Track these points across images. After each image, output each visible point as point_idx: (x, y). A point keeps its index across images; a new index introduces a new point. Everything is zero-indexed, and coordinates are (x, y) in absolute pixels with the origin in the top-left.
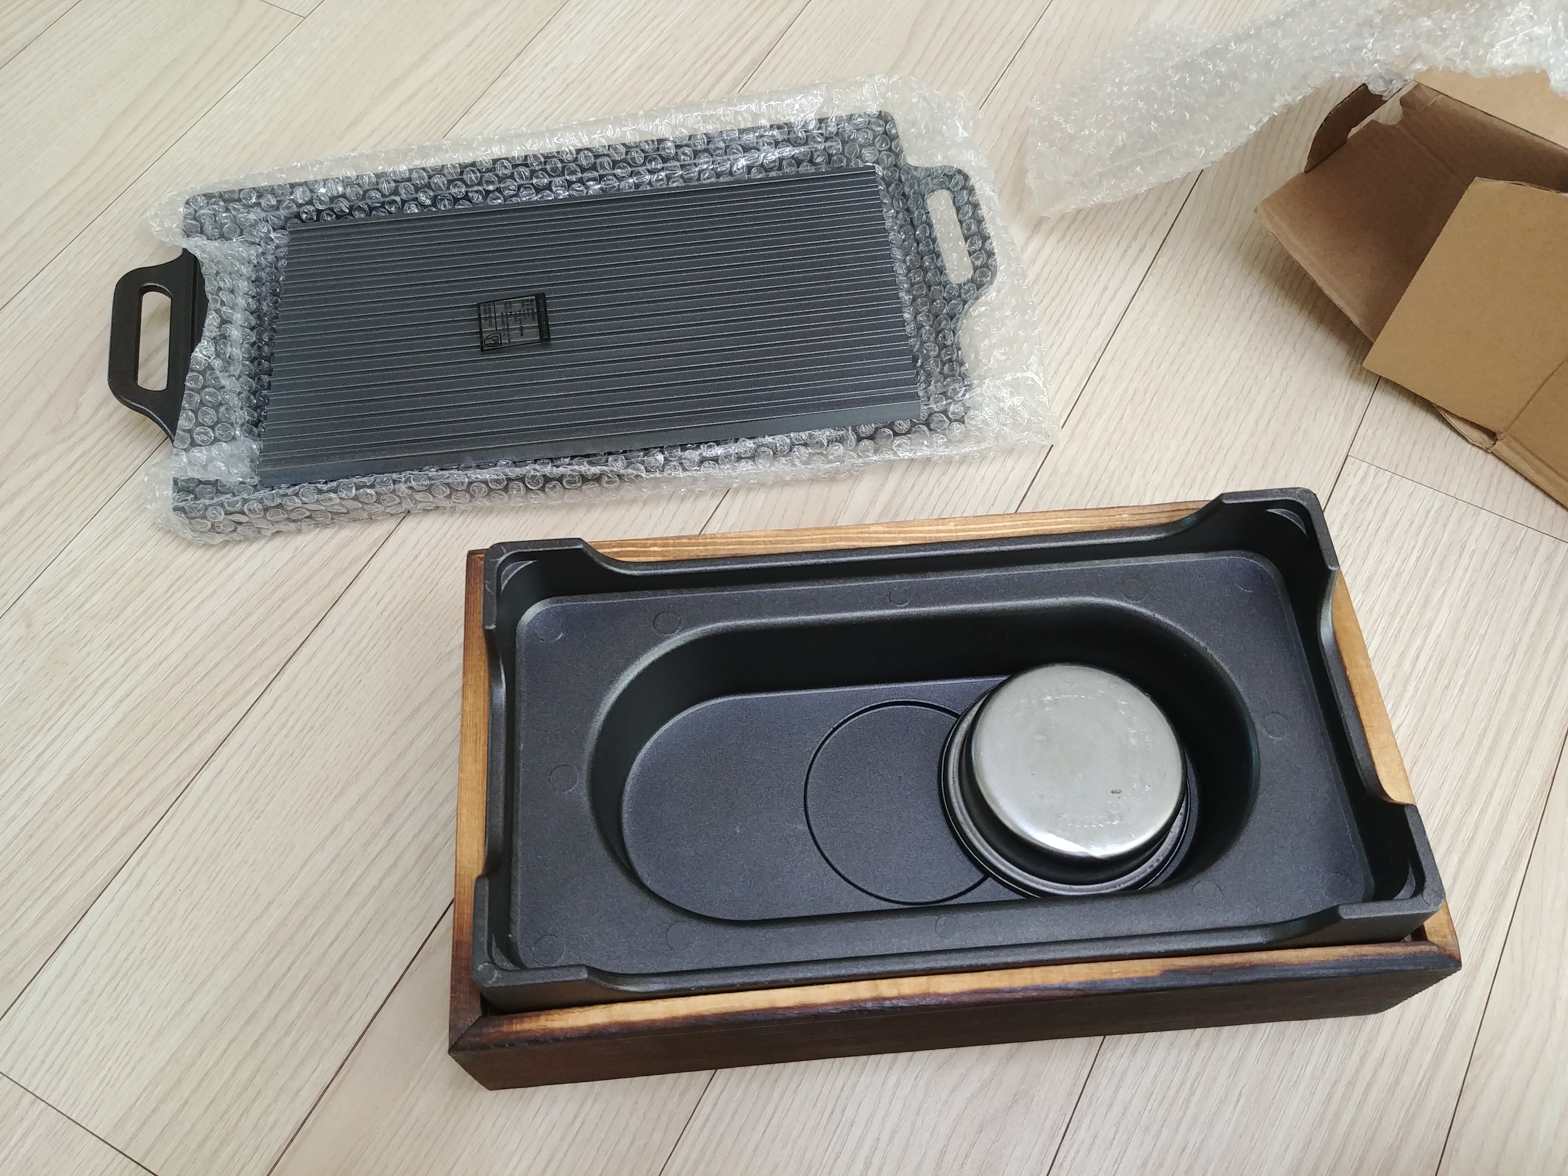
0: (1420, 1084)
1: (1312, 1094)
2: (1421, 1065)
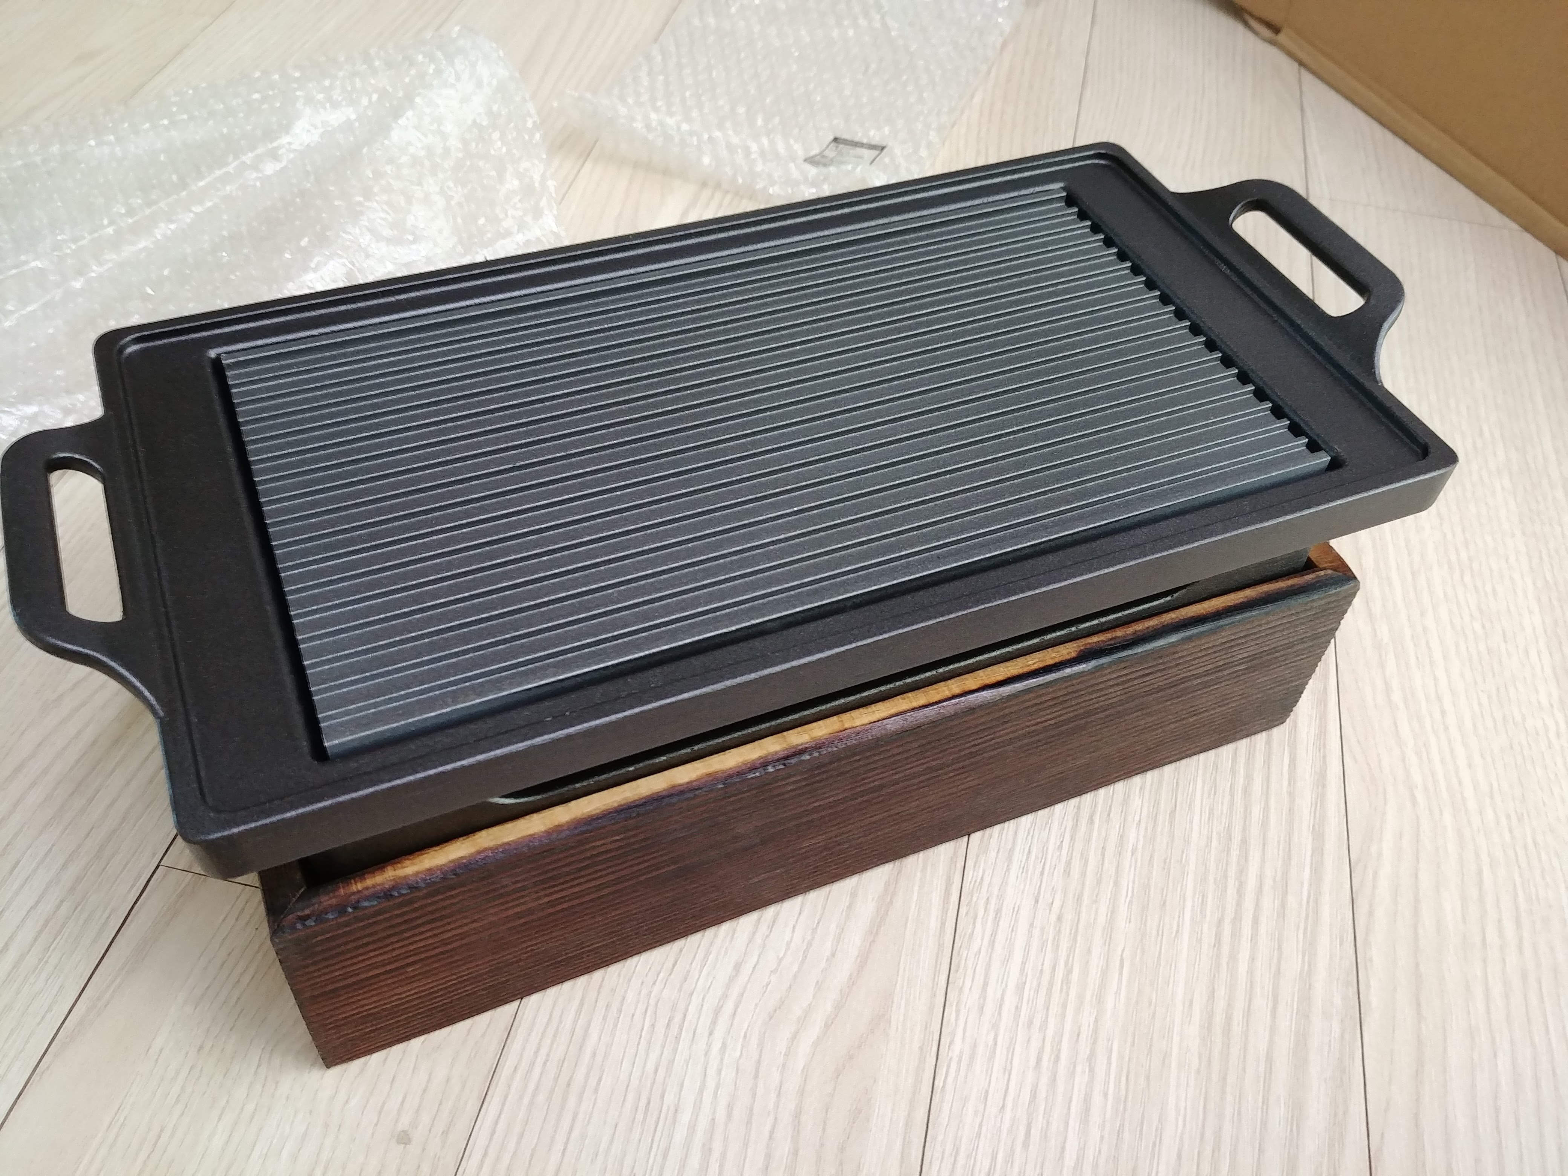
0: (1308, 902)
1: (1199, 941)
2: (1302, 883)
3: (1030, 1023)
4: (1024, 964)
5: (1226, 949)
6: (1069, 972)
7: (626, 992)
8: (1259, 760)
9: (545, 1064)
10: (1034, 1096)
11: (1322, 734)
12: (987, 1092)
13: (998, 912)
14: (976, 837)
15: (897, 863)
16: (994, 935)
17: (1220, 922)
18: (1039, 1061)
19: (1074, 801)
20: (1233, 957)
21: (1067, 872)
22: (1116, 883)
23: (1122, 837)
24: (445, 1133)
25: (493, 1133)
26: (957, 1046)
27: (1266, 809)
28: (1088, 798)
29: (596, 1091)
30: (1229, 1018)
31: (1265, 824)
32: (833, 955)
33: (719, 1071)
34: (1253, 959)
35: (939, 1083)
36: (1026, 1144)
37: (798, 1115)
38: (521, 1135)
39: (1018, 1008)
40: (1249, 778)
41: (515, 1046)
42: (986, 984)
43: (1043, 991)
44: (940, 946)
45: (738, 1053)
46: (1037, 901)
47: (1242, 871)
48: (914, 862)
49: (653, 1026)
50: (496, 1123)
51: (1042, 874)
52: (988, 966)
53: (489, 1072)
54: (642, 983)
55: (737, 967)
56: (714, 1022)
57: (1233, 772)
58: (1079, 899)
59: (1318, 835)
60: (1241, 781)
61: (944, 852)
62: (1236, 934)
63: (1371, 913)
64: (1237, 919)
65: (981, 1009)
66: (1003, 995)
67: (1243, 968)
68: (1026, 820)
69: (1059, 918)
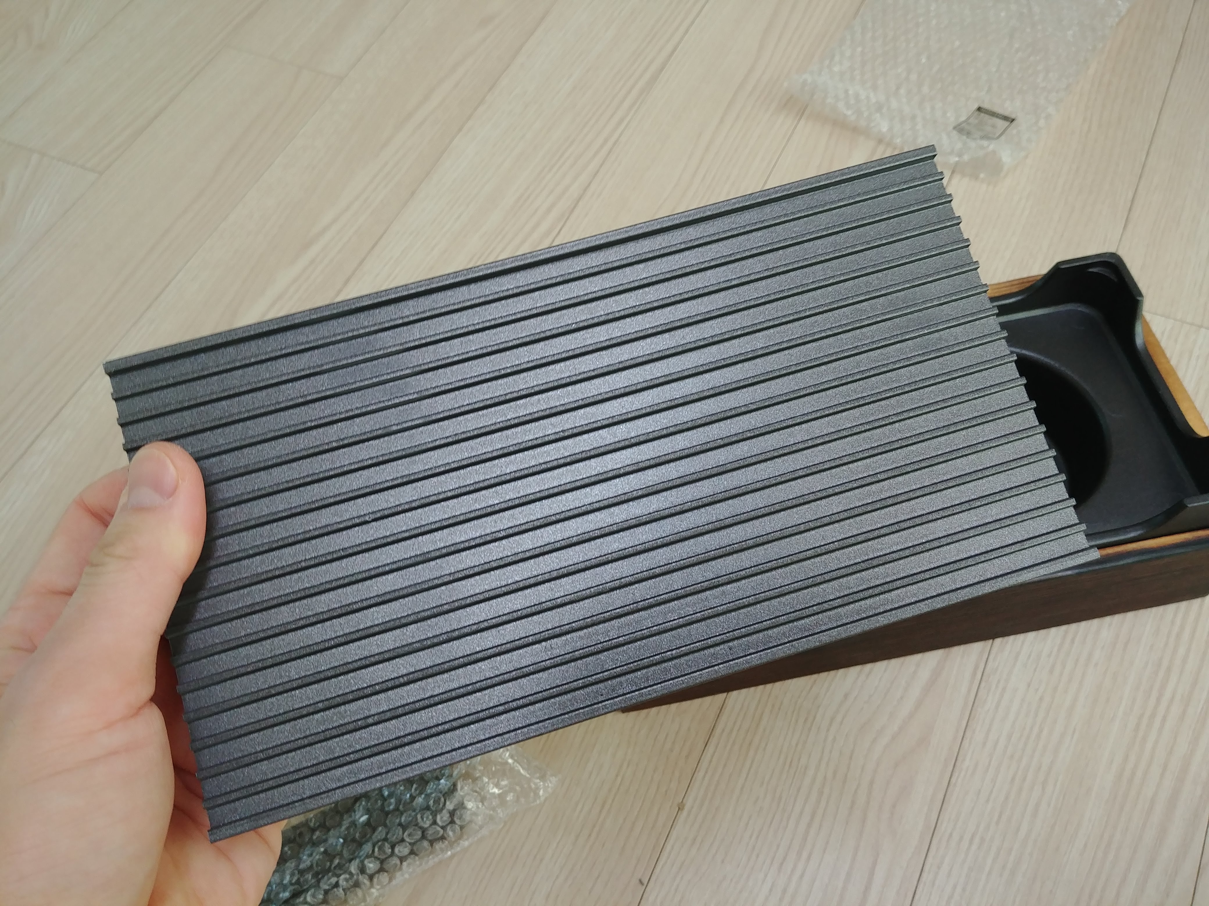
1: (1126, 725)
3: (1012, 757)
4: (1014, 722)
5: (1141, 733)
6: (1041, 731)
7: (783, 699)
9: (738, 730)
10: (1007, 798)
12: (980, 791)
13: (1004, 689)
14: (998, 641)
15: (947, 650)
16: (999, 703)
17: (1142, 715)
18: (1013, 779)
19: (1064, 628)
21: (1051, 672)
22: (1081, 684)
23: (1090, 655)
25: (711, 761)
26: (967, 763)
28: (1073, 627)
29: (765, 749)
31: (1184, 662)
32: (902, 698)
33: (831, 752)
34: (1156, 744)
35: (953, 780)
36: (997, 823)
37: (872, 783)
38: (725, 765)
39: (1006, 747)
40: (1183, 626)
42: (989, 731)
43: (1023, 740)
44: (966, 703)
45: (842, 745)
46: (1029, 685)
47: (1163, 686)
48: (958, 651)
49: (797, 721)
50: (712, 756)
51: (1035, 670)
52: (993, 720)
53: (710, 729)
54: (793, 695)
55: (846, 696)
56: (831, 724)
57: (1173, 622)
58: (1055, 689)
60: (1176, 628)
61: (976, 648)
64: (1153, 716)
65: (984, 744)
66: (998, 739)
67: (1148, 748)
68: (1031, 635)
69: (1041, 699)
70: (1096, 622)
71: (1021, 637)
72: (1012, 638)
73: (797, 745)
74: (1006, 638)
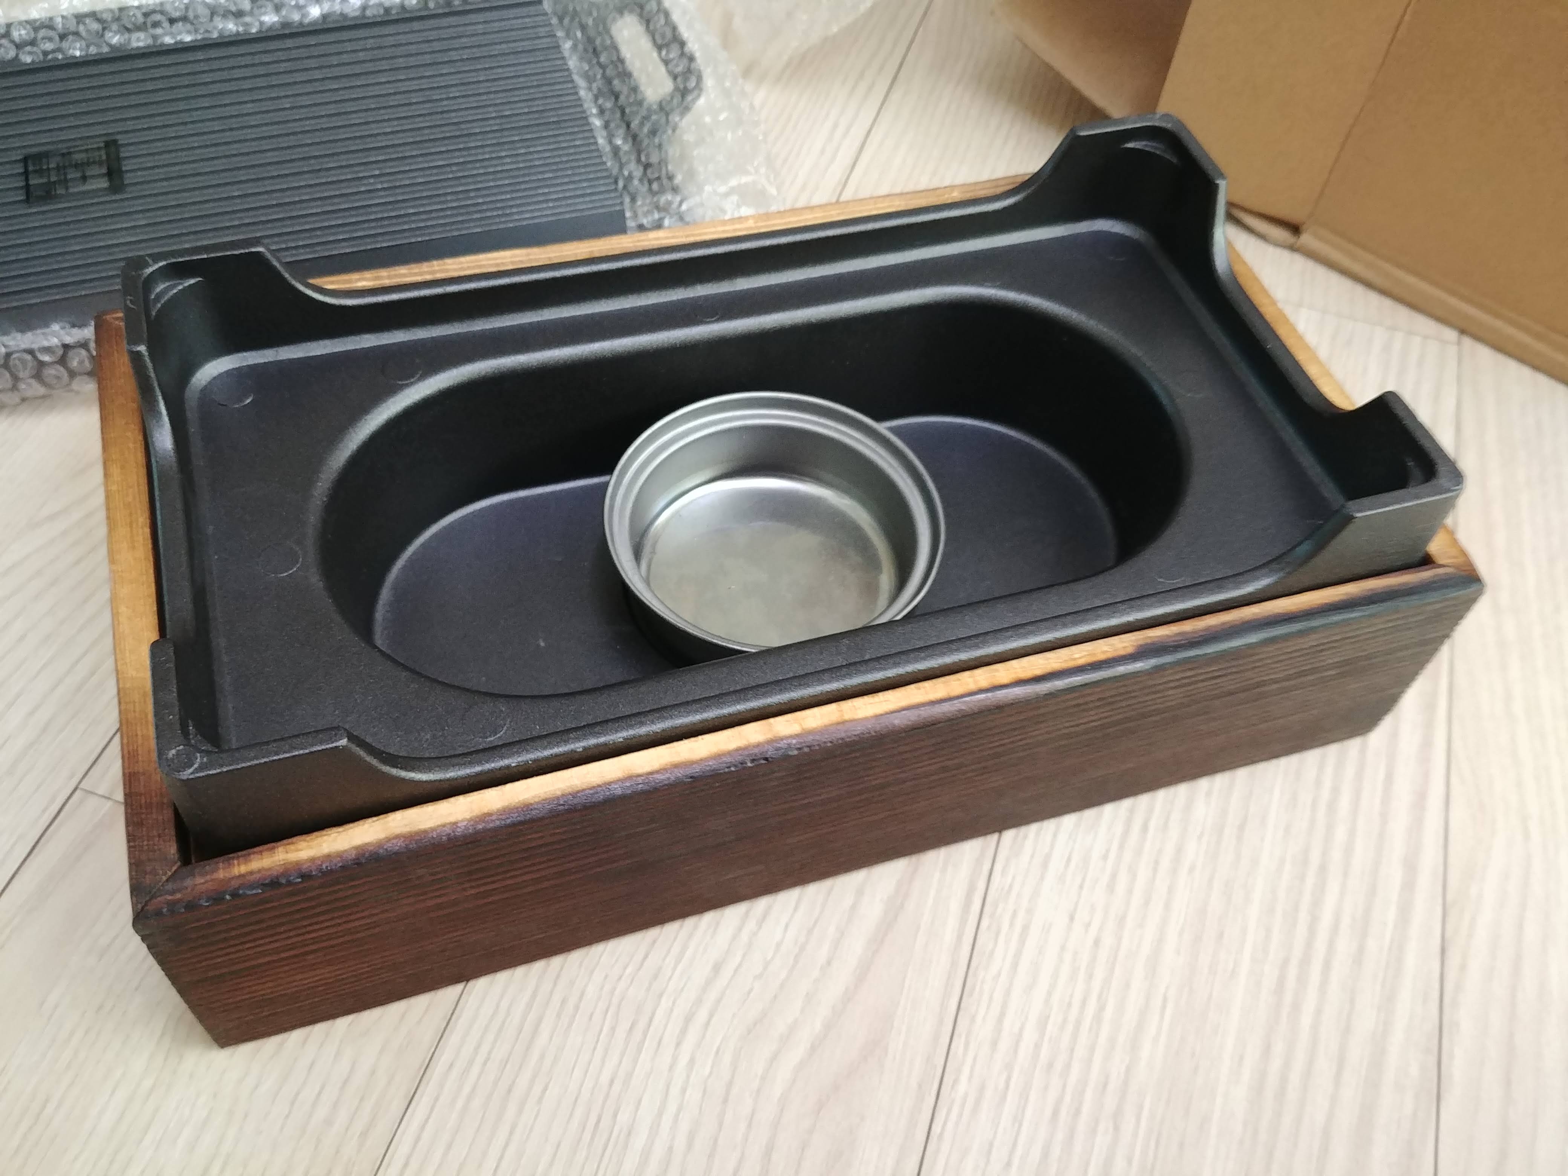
0: (1390, 948)
1: (1258, 984)
2: (1386, 925)
3: (1050, 1066)
4: (1050, 994)
5: (1288, 997)
6: (1101, 1008)
7: (586, 986)
8: (1350, 771)
9: (485, 1063)
10: (1046, 1154)
11: (1427, 744)
12: (991, 1145)
13: (1026, 928)
14: (1009, 835)
16: (1018, 955)
17: (1286, 962)
18: (1056, 1113)
19: (1126, 804)
20: (1296, 1007)
21: (1111, 887)
22: (1167, 906)
23: (1179, 850)
24: (364, 1134)
26: (962, 1087)
27: (1352, 832)
28: (1143, 800)
29: (540, 1100)
30: (1284, 1080)
31: (1349, 850)
32: (829, 963)
33: (684, 1090)
34: (1319, 1012)
35: (936, 1129)
37: (768, 1152)
39: (1038, 1046)
40: (1336, 790)
41: (453, 1039)
42: (1002, 1015)
43: (1070, 1027)
44: (954, 964)
45: (707, 1070)
46: (1072, 918)
47: (1317, 903)
48: (933, 861)
49: (613, 1029)
50: (421, 1130)
51: (1081, 887)
52: (1008, 993)
53: (420, 1068)
54: (606, 977)
55: (717, 968)
56: (684, 1031)
57: (1318, 783)
58: (1121, 921)
59: (1411, 867)
60: (1325, 794)
61: (969, 850)
62: (1302, 979)
63: (1463, 967)
64: (1306, 961)
65: (994, 1044)
66: (1021, 1029)
67: (1306, 1020)
68: (1069, 820)
69: (1097, 942)
70: (1182, 790)
71: (1049, 826)
72: (1034, 828)
73: (612, 1082)
74: (1023, 830)
